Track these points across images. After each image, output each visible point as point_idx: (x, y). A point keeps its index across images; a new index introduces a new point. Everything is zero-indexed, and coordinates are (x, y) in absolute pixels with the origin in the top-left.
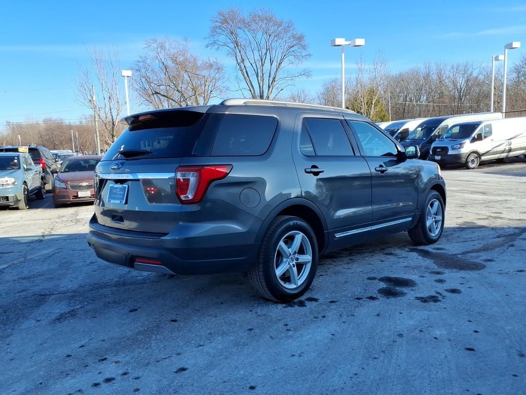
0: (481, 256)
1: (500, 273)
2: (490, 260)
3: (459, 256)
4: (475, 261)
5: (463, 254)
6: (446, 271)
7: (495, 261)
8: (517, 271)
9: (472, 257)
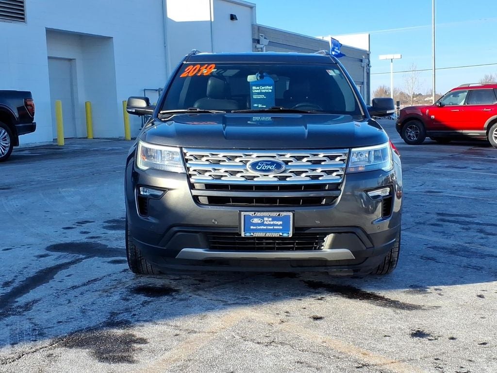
0: (53, 260)
1: (29, 245)
2: (42, 256)
3: (81, 256)
4: (60, 253)
5: (79, 259)
6: (86, 240)
7: (35, 256)
8: (11, 249)
9: (65, 257)
